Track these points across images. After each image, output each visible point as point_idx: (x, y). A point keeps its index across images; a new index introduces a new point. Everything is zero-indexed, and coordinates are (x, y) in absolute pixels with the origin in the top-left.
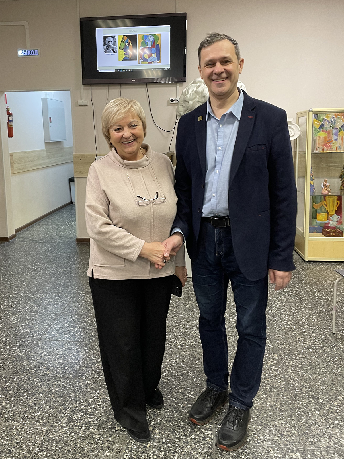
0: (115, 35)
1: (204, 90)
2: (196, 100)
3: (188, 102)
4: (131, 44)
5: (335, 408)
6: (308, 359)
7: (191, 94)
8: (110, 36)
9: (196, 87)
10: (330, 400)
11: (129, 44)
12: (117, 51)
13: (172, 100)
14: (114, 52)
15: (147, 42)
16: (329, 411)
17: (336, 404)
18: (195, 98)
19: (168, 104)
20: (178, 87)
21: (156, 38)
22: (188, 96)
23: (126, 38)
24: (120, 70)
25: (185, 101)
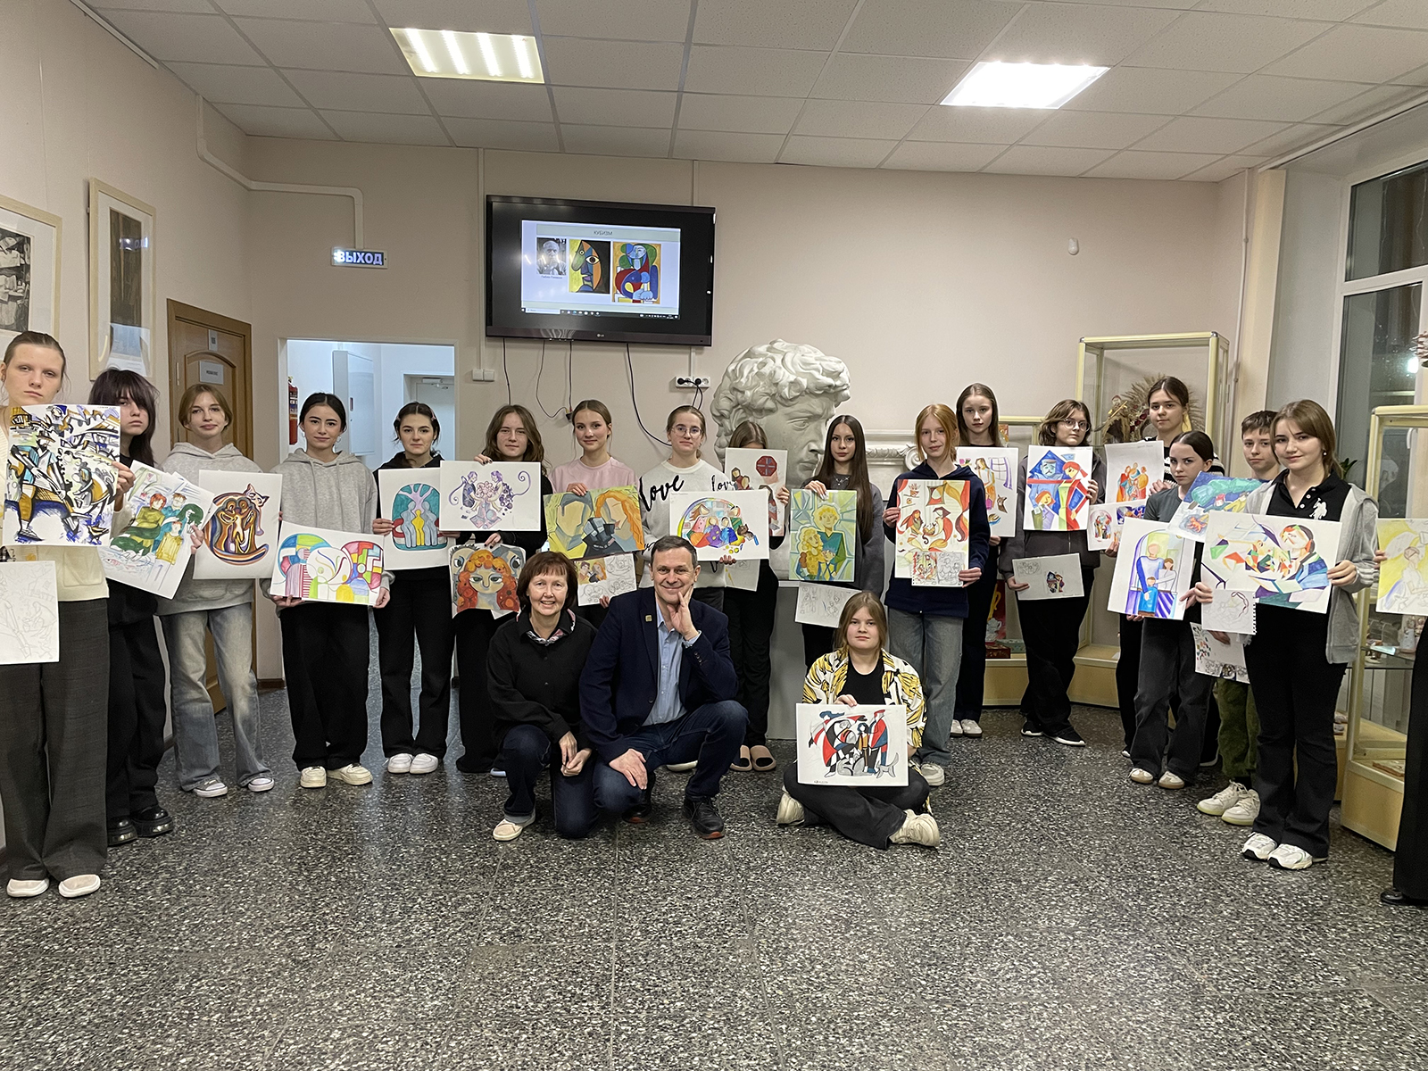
0: (564, 238)
1: (775, 372)
2: (760, 389)
3: (743, 392)
4: (597, 260)
5: (1048, 890)
6: (991, 839)
7: (747, 377)
8: (553, 239)
9: (756, 365)
10: (1038, 881)
11: (593, 260)
12: (567, 271)
13: (681, 381)
14: (560, 273)
15: (633, 259)
16: (1040, 893)
17: (1047, 885)
18: (757, 386)
19: (672, 389)
20: (692, 354)
21: (651, 252)
22: (743, 380)
23: (587, 246)
24: (572, 311)
25: (735, 389)
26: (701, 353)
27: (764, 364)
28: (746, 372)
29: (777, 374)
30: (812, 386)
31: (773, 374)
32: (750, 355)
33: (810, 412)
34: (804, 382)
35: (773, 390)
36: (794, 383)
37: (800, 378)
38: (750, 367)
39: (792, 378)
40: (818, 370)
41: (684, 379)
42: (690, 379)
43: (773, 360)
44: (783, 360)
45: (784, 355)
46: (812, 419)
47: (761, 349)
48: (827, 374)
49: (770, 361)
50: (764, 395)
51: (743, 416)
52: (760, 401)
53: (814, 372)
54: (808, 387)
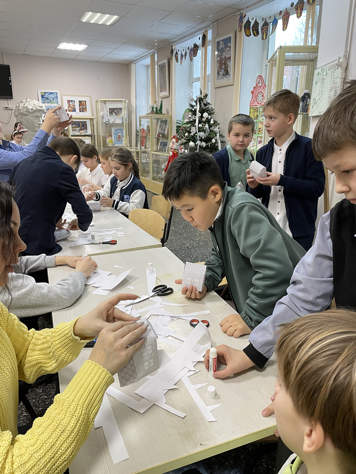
3: (21, 111)
13: (6, 108)
18: (24, 109)
19: (4, 109)
20: (9, 101)
25: (18, 110)
26: (11, 101)
27: (24, 104)
28: (21, 106)
31: (27, 107)
32: (21, 102)
34: (34, 109)
35: (28, 110)
37: (33, 108)
38: (22, 105)
39: (31, 108)
40: (37, 106)
41: (7, 107)
42: (9, 107)
43: (27, 103)
44: (29, 103)
45: (29, 102)
46: (38, 117)
47: (24, 101)
48: (39, 107)
49: (26, 104)
50: (25, 111)
51: (22, 116)
52: (25, 113)
53: (37, 107)
54: (35, 110)
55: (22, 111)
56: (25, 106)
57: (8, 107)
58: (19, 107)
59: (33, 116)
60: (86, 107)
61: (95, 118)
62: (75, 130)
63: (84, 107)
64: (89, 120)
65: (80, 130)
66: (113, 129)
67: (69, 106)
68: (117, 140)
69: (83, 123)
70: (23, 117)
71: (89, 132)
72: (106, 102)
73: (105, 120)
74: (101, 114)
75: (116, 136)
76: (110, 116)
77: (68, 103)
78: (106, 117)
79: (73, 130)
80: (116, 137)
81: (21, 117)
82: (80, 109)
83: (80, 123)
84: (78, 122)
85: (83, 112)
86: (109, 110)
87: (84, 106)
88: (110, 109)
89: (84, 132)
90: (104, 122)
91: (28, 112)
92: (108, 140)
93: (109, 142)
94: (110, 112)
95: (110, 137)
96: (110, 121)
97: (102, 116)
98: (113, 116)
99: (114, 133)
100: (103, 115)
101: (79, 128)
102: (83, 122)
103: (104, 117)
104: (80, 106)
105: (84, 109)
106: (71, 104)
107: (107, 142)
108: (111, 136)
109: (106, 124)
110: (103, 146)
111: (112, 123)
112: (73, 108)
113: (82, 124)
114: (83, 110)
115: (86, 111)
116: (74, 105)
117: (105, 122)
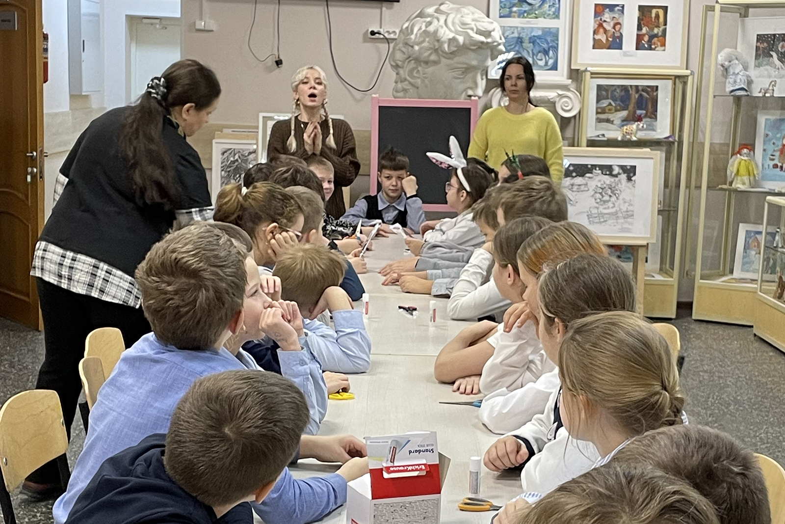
1: (438, 30)
2: (425, 44)
3: (412, 47)
7: (416, 34)
9: (424, 24)
13: (373, 33)
18: (423, 41)
19: (365, 40)
20: (384, 9)
22: (413, 37)
25: (406, 44)
26: (391, 8)
28: (416, 30)
29: (439, 33)
30: (467, 42)
31: (436, 32)
32: (421, 15)
33: (466, 64)
34: (461, 39)
35: (437, 45)
36: (452, 41)
37: (458, 37)
38: (419, 26)
39: (451, 35)
40: (472, 29)
41: (376, 31)
42: (382, 31)
43: (438, 20)
44: (446, 21)
45: (448, 15)
46: (469, 69)
47: (431, 10)
48: (480, 33)
49: (435, 21)
50: (428, 49)
51: (414, 66)
52: (426, 54)
53: (470, 31)
54: (464, 43)
55: (417, 48)
56: (431, 29)
57: (379, 33)
58: (408, 31)
59: (452, 69)
60: (665, 31)
61: (692, 73)
62: (608, 121)
63: (656, 31)
64: (670, 83)
65: (626, 121)
66: (762, 119)
67: (601, 25)
68: (772, 163)
69: (644, 94)
70: (420, 68)
71: (662, 129)
72: (751, 10)
73: (735, 82)
74: (721, 57)
75: (770, 148)
76: (758, 66)
77: (596, 16)
78: (739, 68)
79: (599, 121)
80: (770, 153)
81: (413, 69)
82: (639, 38)
83: (632, 92)
84: (624, 88)
85: (651, 49)
86: (758, 41)
87: (658, 27)
88: (760, 38)
89: (643, 129)
90: (729, 88)
91: (436, 50)
92: (735, 163)
93: (738, 170)
94: (761, 52)
95: (745, 151)
96: (753, 86)
97: (722, 66)
98: (768, 67)
99: (767, 135)
100: (727, 63)
101: (624, 113)
102: (646, 89)
103: (731, 71)
104: (639, 28)
105: (655, 40)
106: (608, 20)
107: (728, 172)
108: (751, 147)
109: (738, 99)
110: (709, 187)
111: (761, 95)
112: (613, 36)
113: (641, 95)
114: (650, 41)
115: (663, 45)
116: (619, 24)
117: (732, 91)
